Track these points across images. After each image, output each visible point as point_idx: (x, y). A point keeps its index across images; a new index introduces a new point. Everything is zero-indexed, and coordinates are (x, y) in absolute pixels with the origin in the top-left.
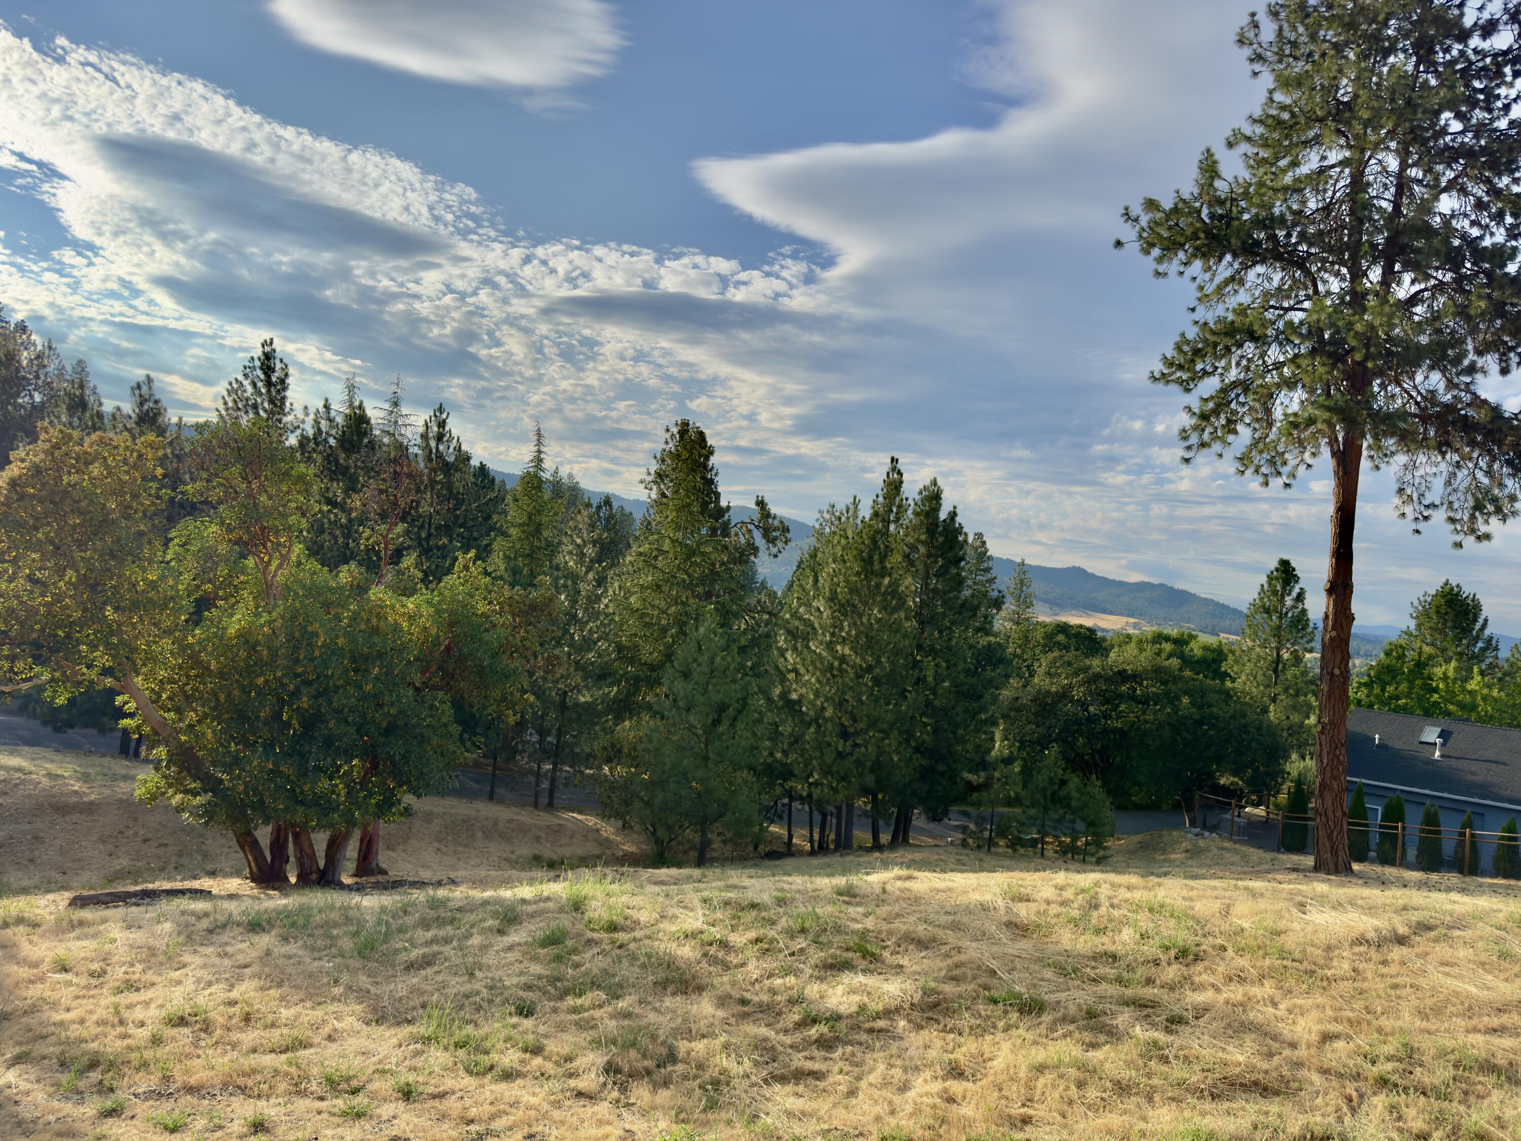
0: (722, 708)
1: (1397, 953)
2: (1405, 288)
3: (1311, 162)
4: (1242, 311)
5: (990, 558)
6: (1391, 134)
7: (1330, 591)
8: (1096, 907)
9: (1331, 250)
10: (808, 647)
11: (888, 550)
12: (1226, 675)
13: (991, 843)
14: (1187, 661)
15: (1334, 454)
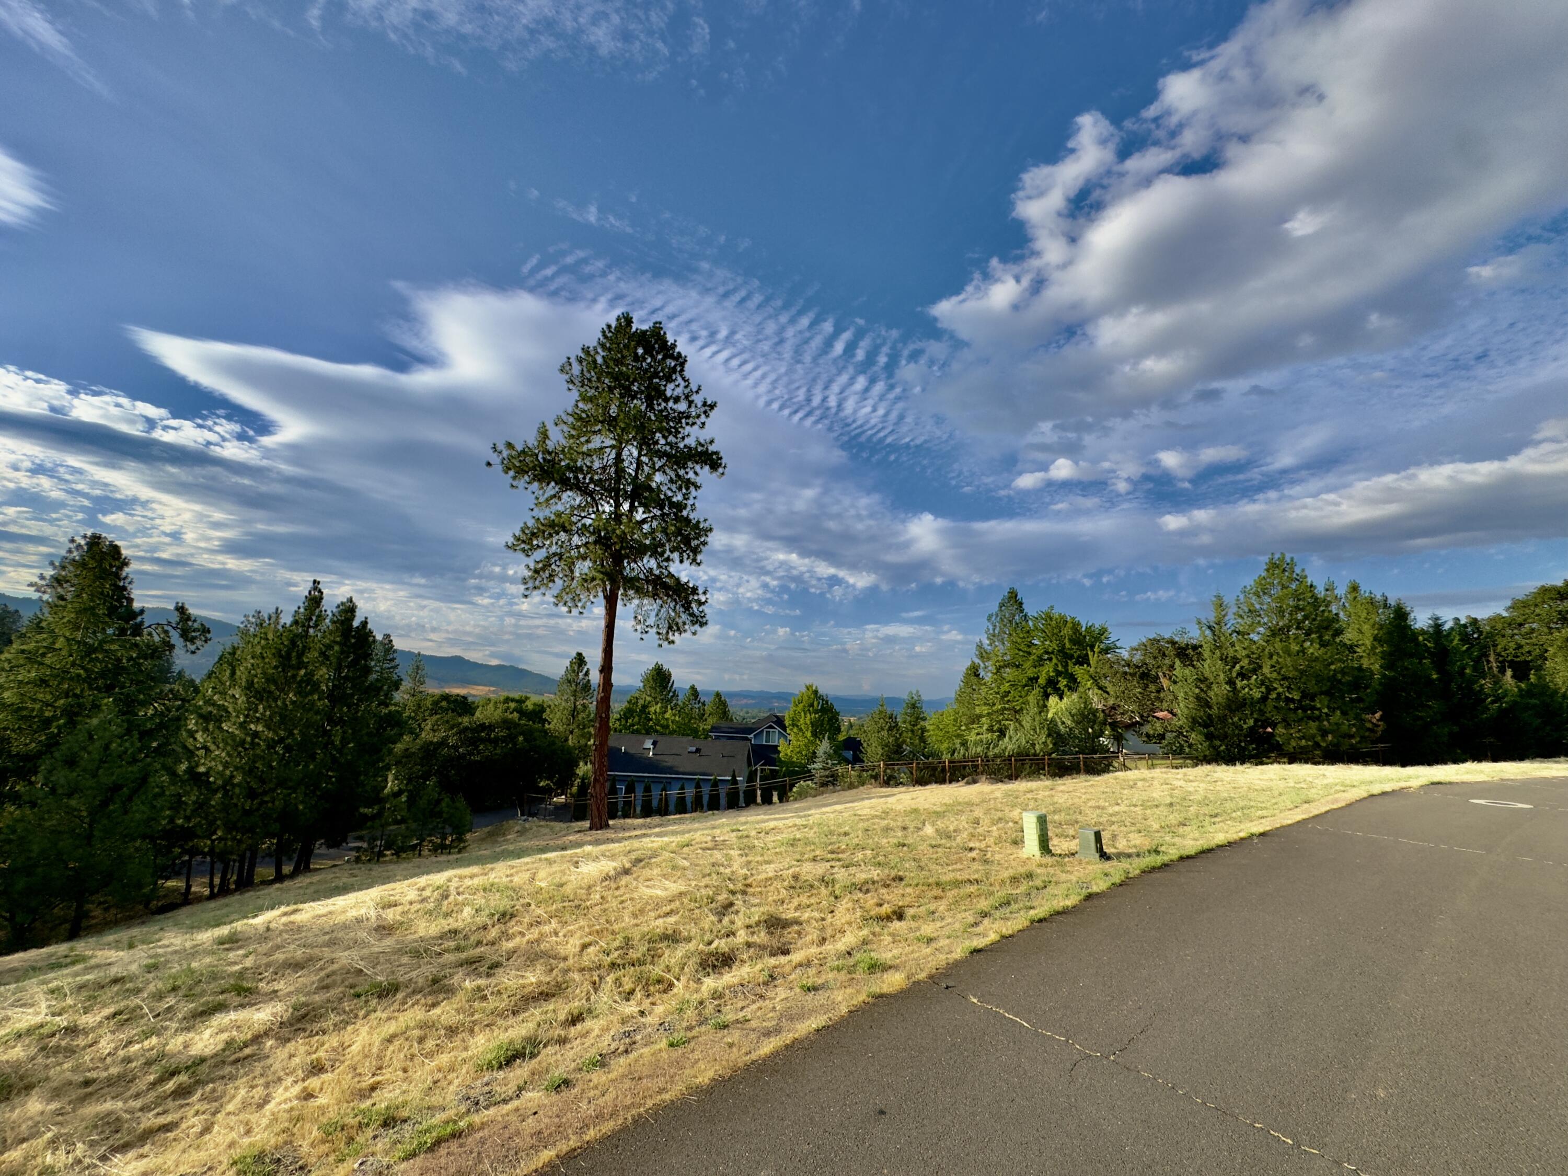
0: (116, 788)
1: (625, 880)
2: (639, 515)
3: (596, 441)
4: (559, 515)
5: (395, 651)
6: (634, 438)
7: (601, 672)
8: (447, 897)
9: (606, 490)
10: (220, 728)
11: (306, 648)
12: (546, 720)
13: (380, 854)
14: (522, 713)
15: (605, 597)
